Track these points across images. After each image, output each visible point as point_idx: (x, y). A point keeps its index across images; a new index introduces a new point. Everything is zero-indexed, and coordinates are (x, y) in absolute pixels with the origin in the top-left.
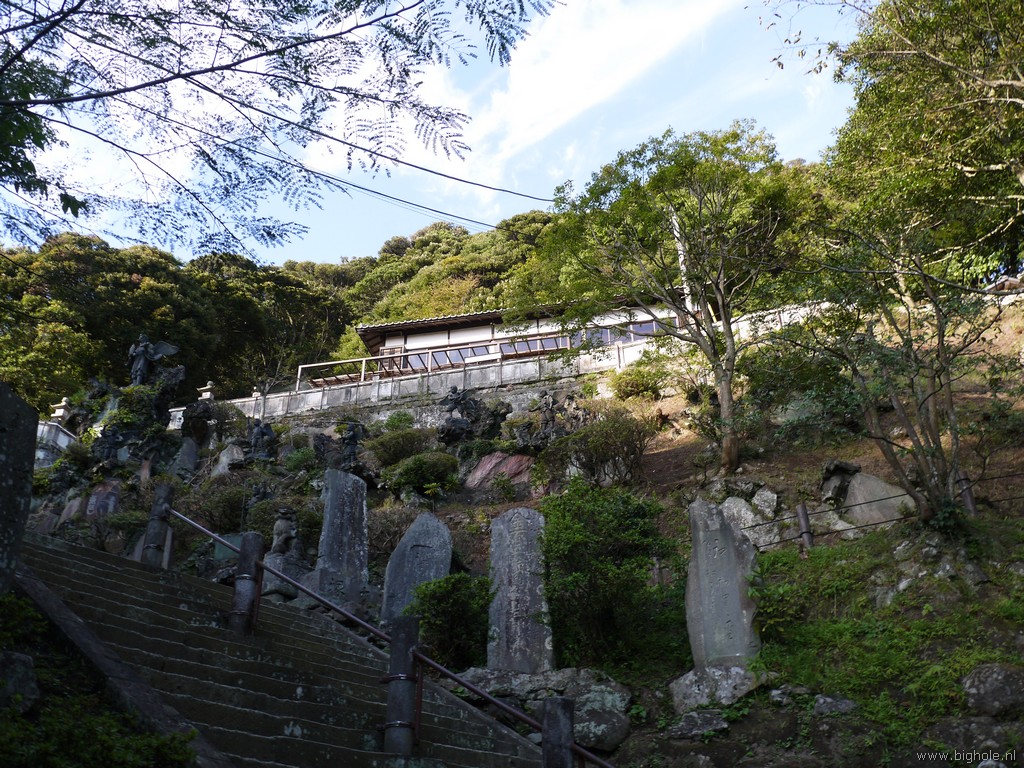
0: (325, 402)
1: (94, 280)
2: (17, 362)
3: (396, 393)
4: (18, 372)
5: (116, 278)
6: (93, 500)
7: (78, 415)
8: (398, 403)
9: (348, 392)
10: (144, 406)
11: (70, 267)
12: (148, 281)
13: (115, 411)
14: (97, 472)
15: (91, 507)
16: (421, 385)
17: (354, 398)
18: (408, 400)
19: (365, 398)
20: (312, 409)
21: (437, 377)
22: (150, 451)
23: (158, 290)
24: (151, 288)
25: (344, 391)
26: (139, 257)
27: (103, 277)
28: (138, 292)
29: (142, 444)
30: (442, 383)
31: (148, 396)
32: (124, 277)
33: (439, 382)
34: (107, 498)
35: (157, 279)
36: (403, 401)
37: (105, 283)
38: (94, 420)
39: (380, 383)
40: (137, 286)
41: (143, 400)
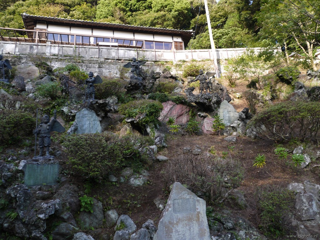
0: (17, 50)
3: (61, 53)
8: (62, 58)
9: (31, 47)
16: (75, 51)
17: (35, 51)
18: (68, 58)
19: (42, 52)
20: (9, 53)
21: (83, 49)
25: (29, 46)
30: (87, 52)
33: (85, 52)
36: (65, 58)
39: (51, 46)
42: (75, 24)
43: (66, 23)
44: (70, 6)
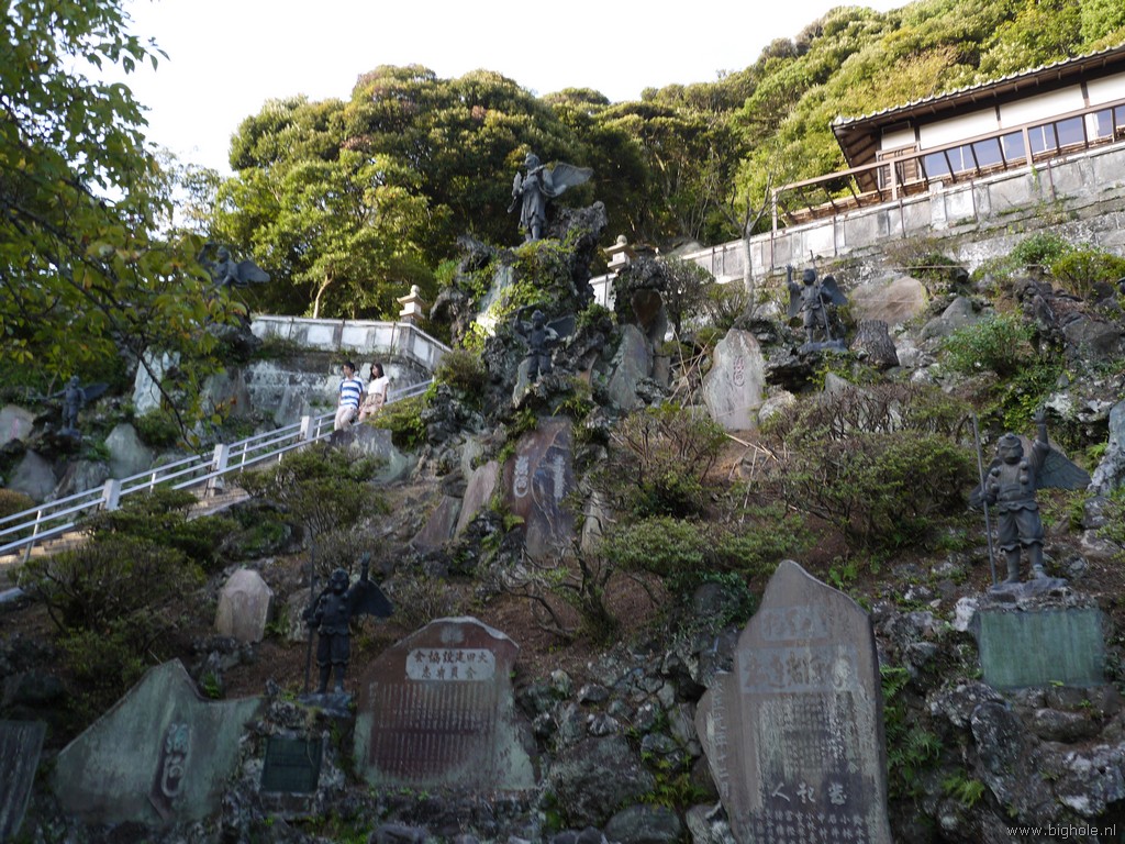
0: (841, 242)
1: (424, 122)
2: (345, 245)
3: (985, 209)
4: (348, 259)
5: (452, 116)
6: (521, 465)
7: (450, 302)
8: (994, 225)
9: (883, 219)
10: (556, 275)
11: (392, 108)
12: (493, 115)
13: (510, 288)
14: (522, 407)
15: (520, 482)
16: (1035, 187)
17: (897, 228)
18: (1014, 217)
19: (919, 224)
20: (819, 257)
21: (1068, 167)
22: (588, 354)
23: (508, 125)
24: (500, 124)
25: (874, 218)
26: (477, 83)
27: (435, 116)
28: (483, 132)
29: (573, 343)
30: (1083, 176)
31: (561, 256)
32: (463, 113)
33: (1077, 176)
34: (550, 460)
35: (505, 110)
36: (1003, 222)
37: (439, 125)
38: (477, 309)
39: (946, 195)
40: (480, 123)
41: (553, 264)
42: (1013, 91)
43: (978, 100)
44: (977, 37)
